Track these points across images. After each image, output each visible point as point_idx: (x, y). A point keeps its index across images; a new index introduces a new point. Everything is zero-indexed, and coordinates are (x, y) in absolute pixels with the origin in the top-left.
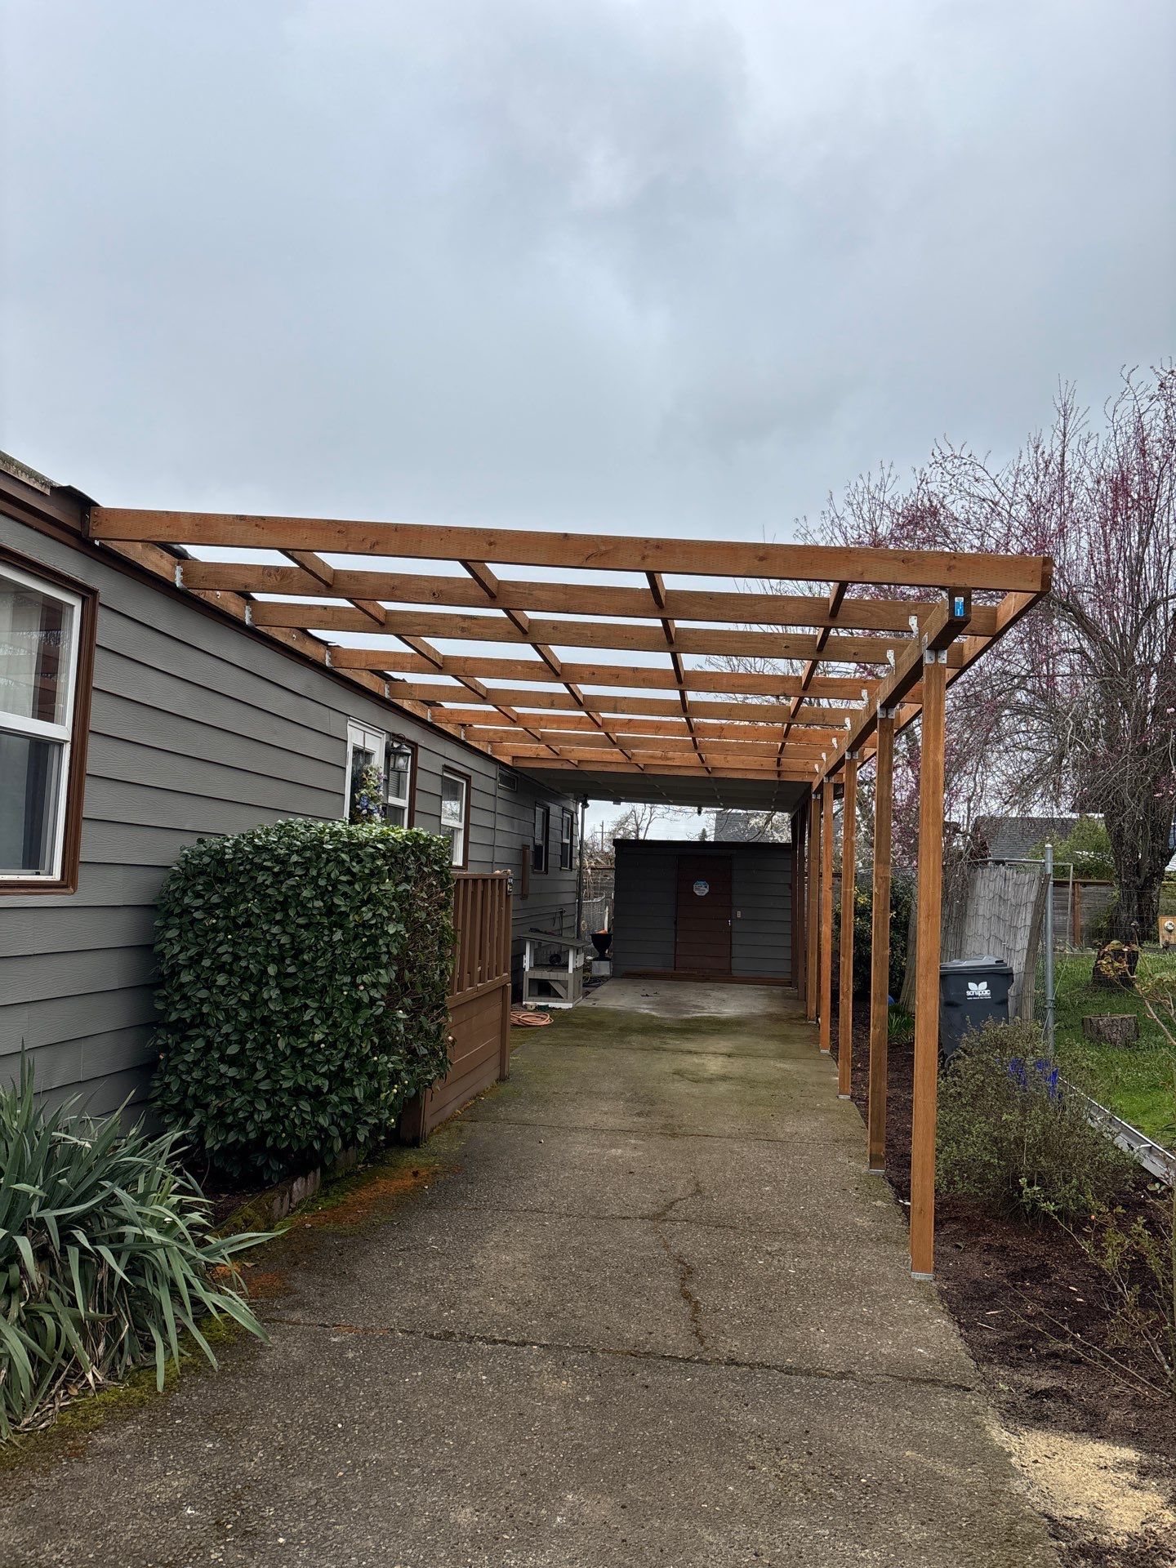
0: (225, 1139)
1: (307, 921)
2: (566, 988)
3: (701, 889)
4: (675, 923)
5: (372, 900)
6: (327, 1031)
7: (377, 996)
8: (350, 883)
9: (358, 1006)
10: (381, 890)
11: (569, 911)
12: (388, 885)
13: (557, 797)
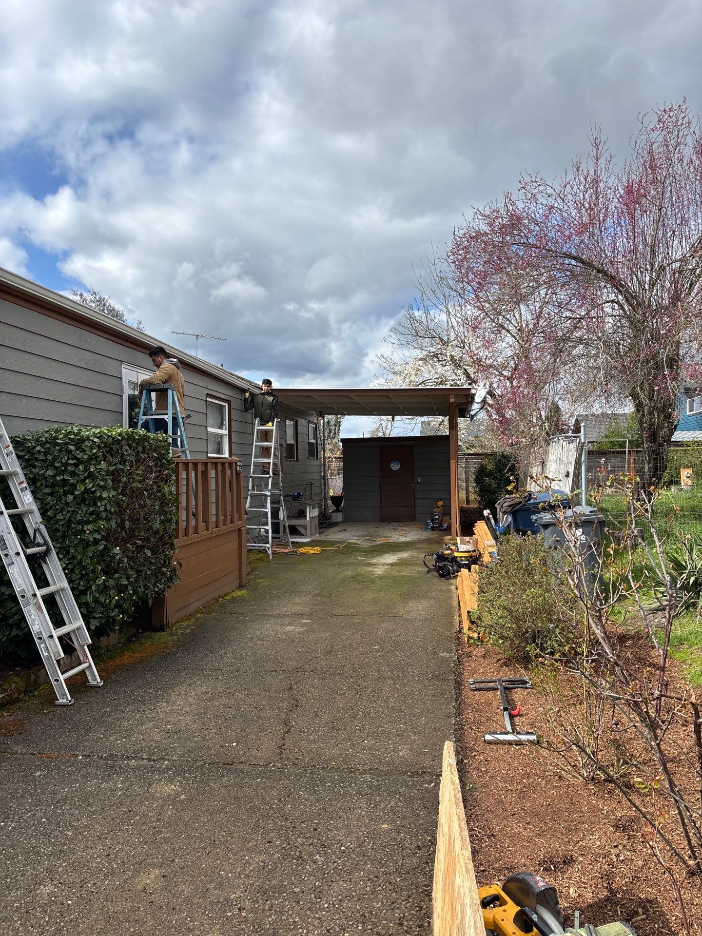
0: (9, 634)
1: (50, 491)
2: (306, 529)
3: (395, 466)
4: (380, 487)
5: (91, 476)
6: (67, 562)
7: (99, 537)
8: (76, 465)
9: (86, 544)
10: (97, 469)
11: (316, 483)
12: (103, 465)
13: (303, 414)
